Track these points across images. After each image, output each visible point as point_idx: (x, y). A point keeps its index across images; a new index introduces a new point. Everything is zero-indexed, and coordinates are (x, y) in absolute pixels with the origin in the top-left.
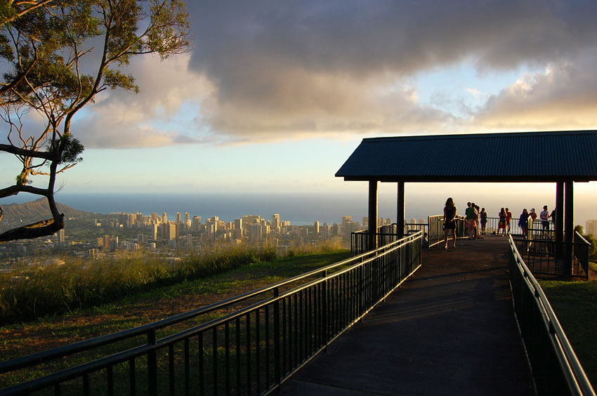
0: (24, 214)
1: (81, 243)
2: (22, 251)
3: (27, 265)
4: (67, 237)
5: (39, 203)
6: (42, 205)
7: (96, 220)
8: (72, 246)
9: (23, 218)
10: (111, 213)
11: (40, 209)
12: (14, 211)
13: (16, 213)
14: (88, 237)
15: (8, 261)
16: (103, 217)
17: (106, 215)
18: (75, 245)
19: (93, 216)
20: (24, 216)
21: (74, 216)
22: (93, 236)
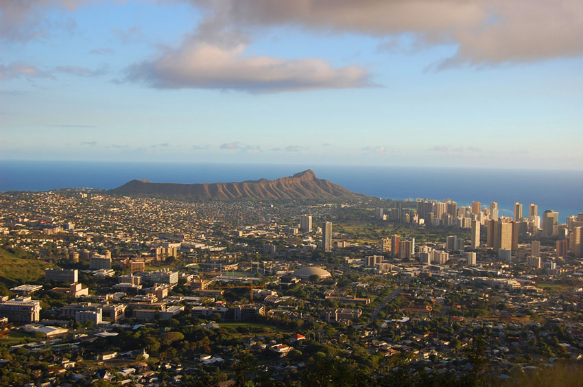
0: (276, 195)
1: (357, 244)
2: (269, 253)
3: (274, 274)
4: (336, 234)
5: (298, 180)
6: (302, 183)
7: (382, 210)
8: (343, 248)
9: (274, 202)
10: (407, 200)
11: (298, 190)
12: (262, 190)
13: (265, 193)
14: (368, 237)
15: (248, 266)
16: (392, 206)
17: (398, 203)
18: (347, 248)
19: (377, 203)
20: (276, 198)
21: (349, 202)
22: (376, 235)
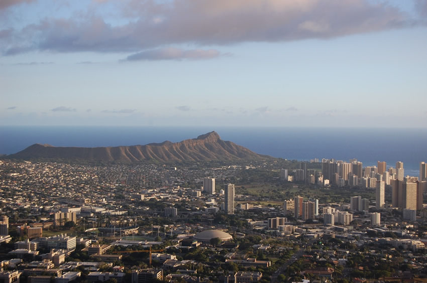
0: (179, 157)
1: (260, 206)
2: (171, 216)
3: (175, 237)
4: (240, 196)
5: (202, 143)
6: (206, 145)
7: (286, 171)
8: (246, 210)
9: (178, 164)
10: (312, 161)
11: (203, 152)
12: (166, 152)
13: (168, 156)
14: (272, 198)
15: (149, 229)
16: (297, 167)
17: (303, 164)
18: (250, 210)
19: (282, 164)
20: (180, 161)
21: (254, 164)
22: (280, 197)
